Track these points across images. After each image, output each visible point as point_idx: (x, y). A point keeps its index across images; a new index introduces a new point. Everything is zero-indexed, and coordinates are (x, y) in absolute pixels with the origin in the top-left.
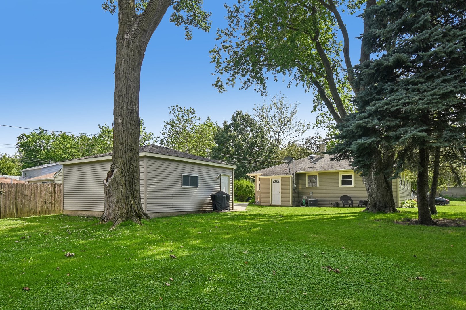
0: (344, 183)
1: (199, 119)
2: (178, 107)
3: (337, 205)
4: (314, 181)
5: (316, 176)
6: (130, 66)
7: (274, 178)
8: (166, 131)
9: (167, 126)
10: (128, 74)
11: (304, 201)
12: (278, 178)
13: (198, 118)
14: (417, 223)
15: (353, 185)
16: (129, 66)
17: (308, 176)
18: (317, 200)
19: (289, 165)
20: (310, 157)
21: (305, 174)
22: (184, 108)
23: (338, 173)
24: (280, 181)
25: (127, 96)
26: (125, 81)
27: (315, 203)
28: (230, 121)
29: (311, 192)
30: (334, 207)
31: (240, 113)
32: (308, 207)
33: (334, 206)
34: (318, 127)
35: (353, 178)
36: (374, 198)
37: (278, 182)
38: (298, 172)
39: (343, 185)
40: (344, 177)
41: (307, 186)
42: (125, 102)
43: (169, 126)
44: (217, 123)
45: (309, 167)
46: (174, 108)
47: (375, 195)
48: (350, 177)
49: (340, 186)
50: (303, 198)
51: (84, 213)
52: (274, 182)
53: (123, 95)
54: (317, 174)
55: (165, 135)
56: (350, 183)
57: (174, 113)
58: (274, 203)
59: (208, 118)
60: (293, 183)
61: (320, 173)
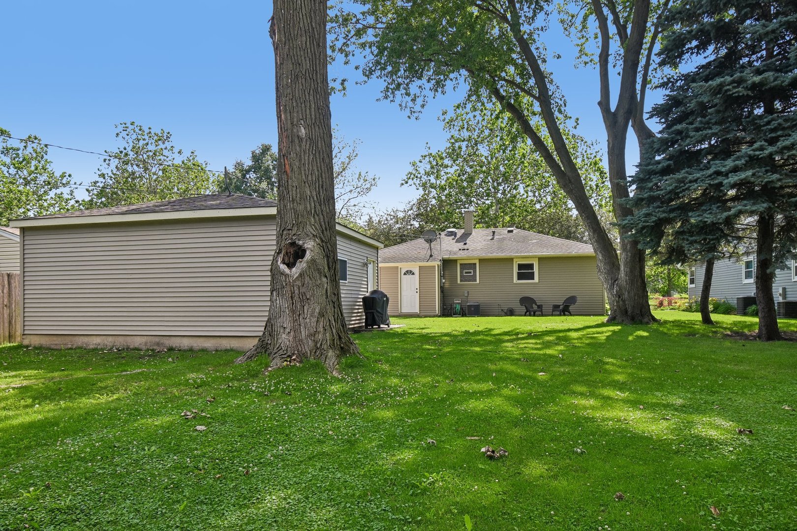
0: (521, 276)
1: (180, 152)
2: (136, 124)
3: (511, 313)
4: (470, 273)
5: (475, 264)
6: (318, 12)
7: (405, 266)
8: (107, 171)
9: (110, 160)
10: (313, 29)
11: (458, 307)
12: (415, 267)
13: (176, 150)
14: (755, 338)
15: (536, 279)
16: (315, 13)
17: (461, 264)
18: (478, 306)
19: (430, 245)
20: (448, 232)
21: (455, 261)
22: (150, 128)
23: (511, 260)
24: (417, 271)
25: (315, 79)
26: (308, 43)
27: (475, 311)
28: (248, 162)
29: (466, 292)
30: (505, 316)
31: (268, 149)
32: (466, 316)
33: (506, 314)
34: (408, 184)
35: (536, 270)
36: (624, 301)
37: (413, 274)
38: (446, 257)
39: (519, 279)
40: (521, 267)
41: (459, 282)
42: (312, 92)
43: (115, 162)
44: (206, 164)
45: (460, 250)
46: (126, 127)
47: (626, 295)
48: (531, 266)
49: (515, 282)
50: (455, 302)
51: (97, 340)
52: (405, 274)
53: (307, 75)
54: (477, 262)
55: (104, 178)
56: (531, 276)
57: (127, 138)
58: (405, 310)
59: (192, 153)
60: (441, 276)
61: (482, 261)
